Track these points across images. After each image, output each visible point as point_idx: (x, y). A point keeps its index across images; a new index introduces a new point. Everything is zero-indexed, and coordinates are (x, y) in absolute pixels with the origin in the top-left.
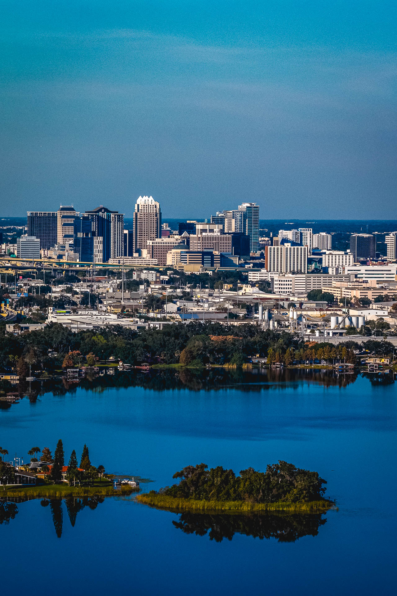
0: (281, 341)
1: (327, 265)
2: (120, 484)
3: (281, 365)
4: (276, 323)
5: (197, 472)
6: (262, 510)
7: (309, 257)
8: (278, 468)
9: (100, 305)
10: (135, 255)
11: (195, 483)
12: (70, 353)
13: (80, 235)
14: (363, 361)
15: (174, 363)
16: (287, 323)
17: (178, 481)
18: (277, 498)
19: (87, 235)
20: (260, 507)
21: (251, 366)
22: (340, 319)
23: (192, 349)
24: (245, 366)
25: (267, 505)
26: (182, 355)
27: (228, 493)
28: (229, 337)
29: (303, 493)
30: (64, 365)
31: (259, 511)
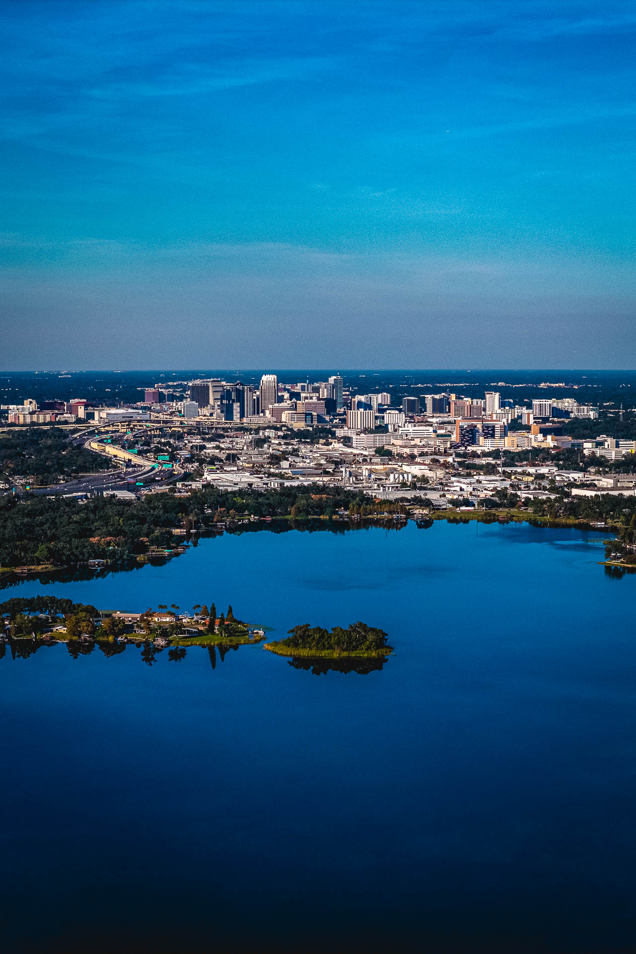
0: (358, 499)
1: (388, 423)
2: (253, 633)
3: (358, 516)
4: (354, 478)
5: (304, 629)
6: (346, 656)
7: (376, 415)
8: (356, 627)
9: (238, 461)
10: (261, 415)
11: (302, 637)
12: (219, 510)
13: (224, 402)
14: (411, 512)
15: (287, 515)
16: (362, 478)
17: (291, 635)
18: (356, 648)
19: (229, 402)
20: (345, 654)
21: (338, 517)
22: (397, 476)
23: (299, 506)
24: (334, 517)
25: (349, 653)
26: (293, 509)
27: (323, 644)
28: (323, 496)
29: (372, 644)
30: (215, 520)
31: (344, 657)
